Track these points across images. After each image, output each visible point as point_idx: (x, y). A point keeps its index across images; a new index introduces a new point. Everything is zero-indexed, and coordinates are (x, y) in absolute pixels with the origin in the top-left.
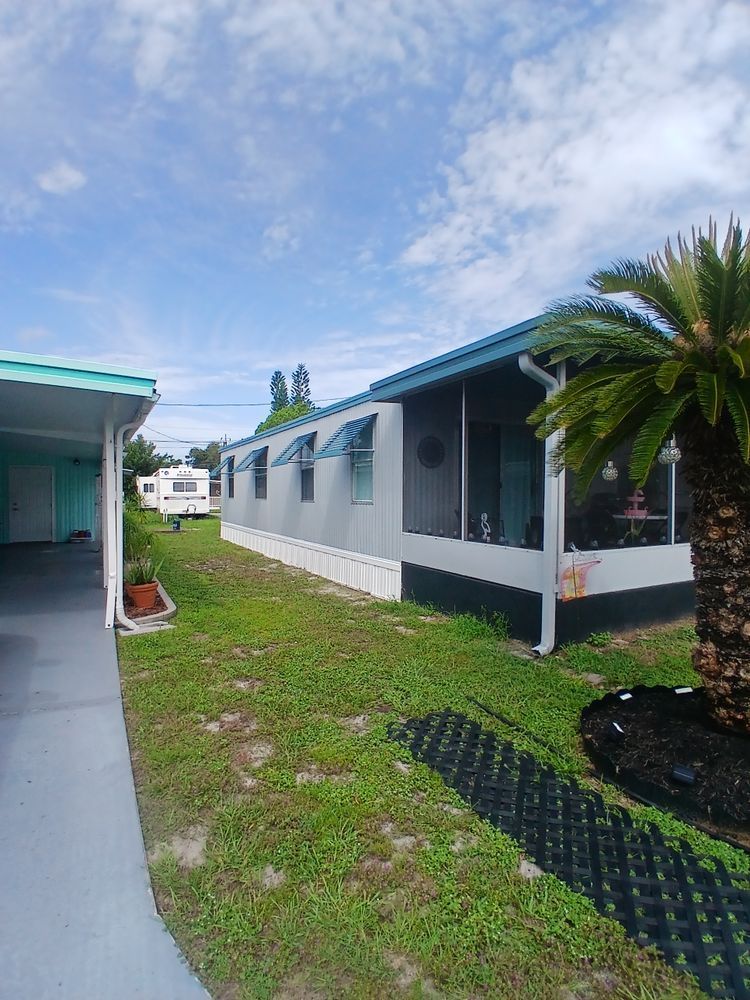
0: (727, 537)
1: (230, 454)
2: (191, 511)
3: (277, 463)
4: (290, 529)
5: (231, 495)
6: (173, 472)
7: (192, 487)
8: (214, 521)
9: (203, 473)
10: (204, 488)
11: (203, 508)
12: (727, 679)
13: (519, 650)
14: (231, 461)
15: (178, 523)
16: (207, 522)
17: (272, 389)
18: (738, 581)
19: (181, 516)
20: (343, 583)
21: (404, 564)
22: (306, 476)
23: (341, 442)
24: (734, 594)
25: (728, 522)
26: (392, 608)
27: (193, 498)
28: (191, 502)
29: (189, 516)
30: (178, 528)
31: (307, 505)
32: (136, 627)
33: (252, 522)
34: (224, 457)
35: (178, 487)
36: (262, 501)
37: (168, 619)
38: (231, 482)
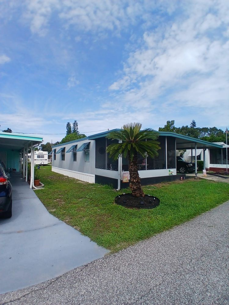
0: (132, 167)
1: (55, 148)
2: (42, 164)
3: (67, 152)
4: (71, 168)
5: (55, 159)
6: (37, 152)
7: (43, 157)
8: (50, 166)
9: (46, 153)
10: (46, 157)
11: (46, 162)
12: (133, 188)
13: (114, 190)
14: (55, 150)
15: (39, 167)
16: (47, 167)
17: (67, 128)
18: (133, 174)
19: (39, 165)
20: (83, 180)
21: (95, 175)
22: (75, 155)
23: (83, 148)
24: (133, 176)
25: (132, 165)
26: (92, 185)
27: (43, 160)
28: (42, 161)
29: (42, 165)
30: (39, 168)
31: (75, 162)
32: (36, 188)
33: (61, 166)
34: (53, 149)
35: (39, 157)
36: (64, 161)
37: (43, 187)
38: (55, 156)
